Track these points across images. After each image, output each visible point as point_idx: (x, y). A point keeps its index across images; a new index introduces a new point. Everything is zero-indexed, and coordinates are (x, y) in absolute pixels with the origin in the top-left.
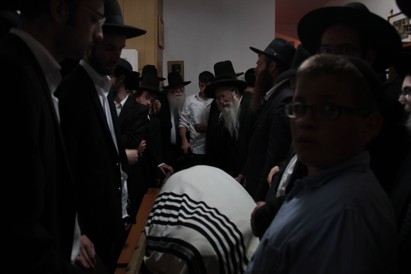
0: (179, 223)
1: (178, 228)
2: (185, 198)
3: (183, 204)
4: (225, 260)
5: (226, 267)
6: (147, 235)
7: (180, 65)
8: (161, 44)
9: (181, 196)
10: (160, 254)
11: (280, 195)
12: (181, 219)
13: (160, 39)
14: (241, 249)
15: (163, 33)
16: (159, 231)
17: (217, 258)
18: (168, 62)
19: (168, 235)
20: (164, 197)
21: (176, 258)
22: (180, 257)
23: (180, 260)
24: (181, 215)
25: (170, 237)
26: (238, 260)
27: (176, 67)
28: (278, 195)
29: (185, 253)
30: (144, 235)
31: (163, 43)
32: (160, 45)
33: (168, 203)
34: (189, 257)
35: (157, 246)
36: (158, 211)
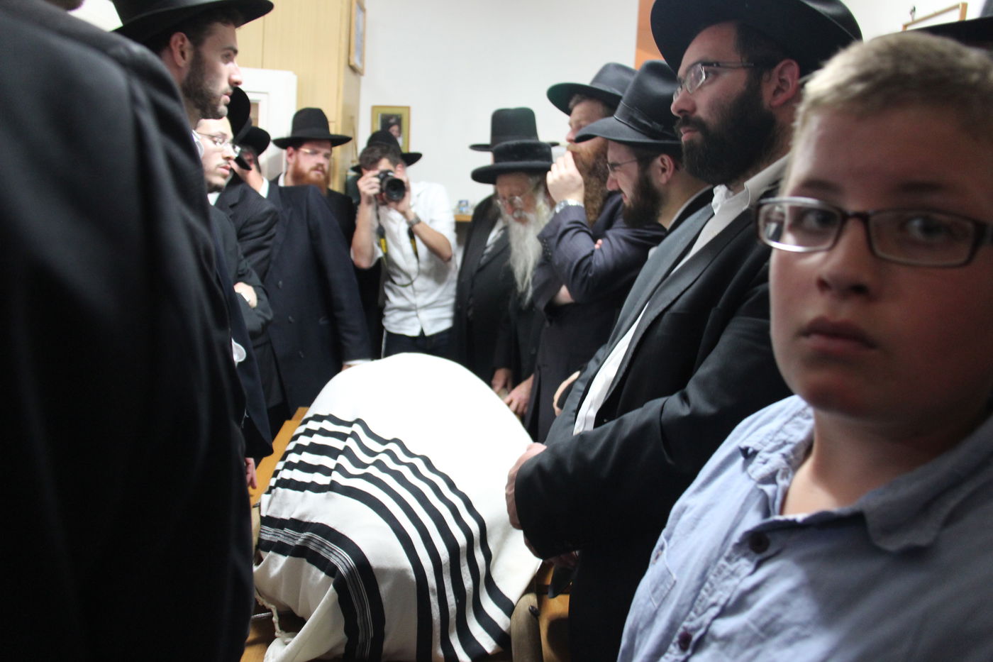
0: (333, 487)
1: (328, 498)
2: (357, 428)
3: (351, 442)
4: (432, 581)
5: (434, 600)
6: (264, 514)
7: (401, 115)
8: (355, 61)
9: (350, 424)
10: (282, 560)
11: (581, 430)
12: (336, 477)
13: (353, 50)
14: (480, 557)
15: (362, 37)
16: (287, 504)
17: (412, 575)
18: (374, 108)
19: (304, 516)
20: (313, 425)
21: (315, 569)
22: (322, 569)
23: (322, 575)
24: (339, 468)
25: (306, 520)
26: (468, 583)
27: (392, 121)
28: (579, 428)
29: (334, 560)
30: (258, 514)
31: (362, 60)
32: (352, 63)
33: (318, 439)
34: (342, 570)
35: (276, 539)
36: (294, 458)
